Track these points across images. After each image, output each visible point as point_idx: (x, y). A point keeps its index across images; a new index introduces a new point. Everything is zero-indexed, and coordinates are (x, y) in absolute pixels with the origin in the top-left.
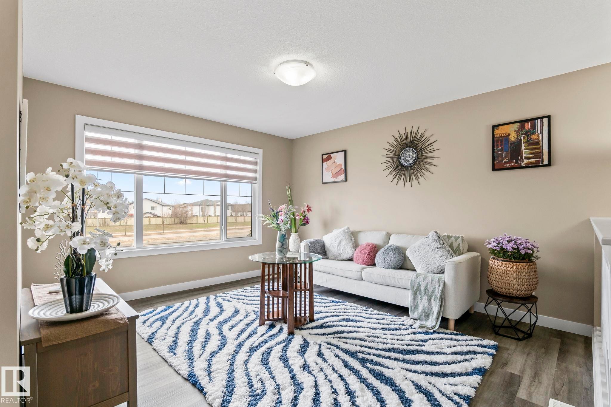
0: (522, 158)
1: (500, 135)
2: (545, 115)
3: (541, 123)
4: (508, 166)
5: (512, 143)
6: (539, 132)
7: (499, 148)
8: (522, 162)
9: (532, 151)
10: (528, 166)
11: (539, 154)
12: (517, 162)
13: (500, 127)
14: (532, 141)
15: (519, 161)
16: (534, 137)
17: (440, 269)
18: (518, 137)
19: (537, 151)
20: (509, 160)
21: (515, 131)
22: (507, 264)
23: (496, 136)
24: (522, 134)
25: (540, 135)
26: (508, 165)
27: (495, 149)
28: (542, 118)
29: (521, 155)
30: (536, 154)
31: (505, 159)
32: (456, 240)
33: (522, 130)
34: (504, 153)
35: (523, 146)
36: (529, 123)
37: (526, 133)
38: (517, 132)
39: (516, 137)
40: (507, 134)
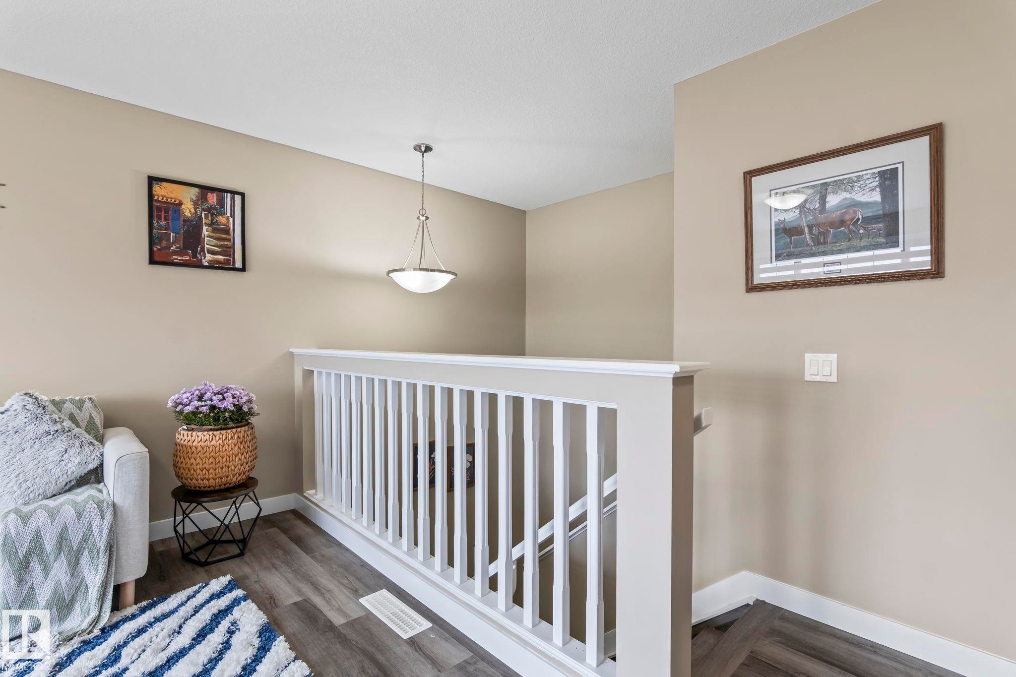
0: (203, 250)
1: (165, 199)
2: (236, 189)
3: (231, 200)
4: (180, 260)
5: (186, 221)
6: (229, 214)
7: (163, 223)
8: (203, 258)
9: (219, 243)
10: (213, 266)
11: (229, 250)
12: (194, 256)
13: (164, 184)
14: (218, 225)
15: (198, 255)
16: (222, 220)
17: (64, 483)
18: (196, 212)
19: (226, 243)
20: (181, 250)
21: (192, 200)
22: (223, 435)
23: (156, 198)
24: (203, 210)
25: (231, 220)
26: (180, 258)
27: (155, 223)
28: (234, 193)
29: (202, 244)
30: (225, 249)
31: (174, 247)
32: (80, 409)
33: (202, 202)
34: (172, 235)
35: (205, 231)
36: (214, 193)
37: (209, 210)
38: (195, 203)
39: (193, 210)
40: (177, 202)
